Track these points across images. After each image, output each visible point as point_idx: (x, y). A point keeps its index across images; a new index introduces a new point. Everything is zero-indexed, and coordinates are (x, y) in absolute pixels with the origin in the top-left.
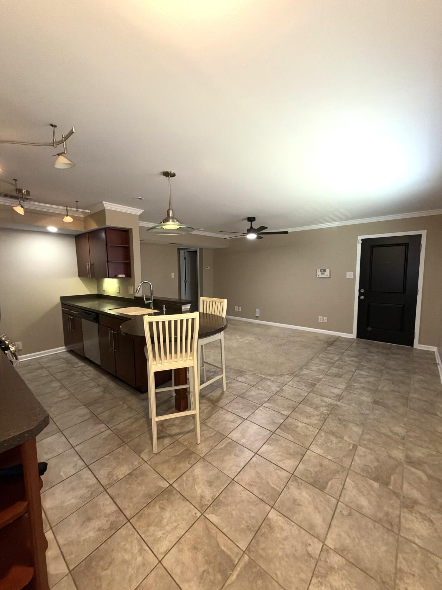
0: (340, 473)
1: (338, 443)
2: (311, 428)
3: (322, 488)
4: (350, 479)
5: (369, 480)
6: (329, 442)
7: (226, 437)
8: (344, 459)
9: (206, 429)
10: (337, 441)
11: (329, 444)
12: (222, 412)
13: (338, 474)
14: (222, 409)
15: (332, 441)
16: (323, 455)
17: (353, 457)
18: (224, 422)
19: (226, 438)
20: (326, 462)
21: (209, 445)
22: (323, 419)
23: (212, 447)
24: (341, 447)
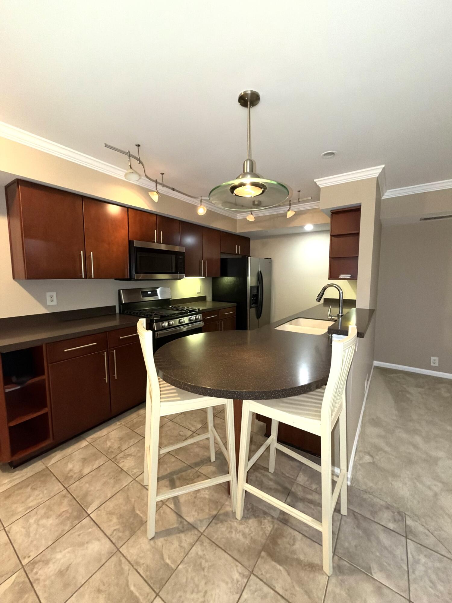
7: (157, 595)
9: (185, 545)
12: (236, 576)
14: (247, 573)
18: (203, 582)
19: (154, 595)
21: (141, 558)
23: (138, 563)
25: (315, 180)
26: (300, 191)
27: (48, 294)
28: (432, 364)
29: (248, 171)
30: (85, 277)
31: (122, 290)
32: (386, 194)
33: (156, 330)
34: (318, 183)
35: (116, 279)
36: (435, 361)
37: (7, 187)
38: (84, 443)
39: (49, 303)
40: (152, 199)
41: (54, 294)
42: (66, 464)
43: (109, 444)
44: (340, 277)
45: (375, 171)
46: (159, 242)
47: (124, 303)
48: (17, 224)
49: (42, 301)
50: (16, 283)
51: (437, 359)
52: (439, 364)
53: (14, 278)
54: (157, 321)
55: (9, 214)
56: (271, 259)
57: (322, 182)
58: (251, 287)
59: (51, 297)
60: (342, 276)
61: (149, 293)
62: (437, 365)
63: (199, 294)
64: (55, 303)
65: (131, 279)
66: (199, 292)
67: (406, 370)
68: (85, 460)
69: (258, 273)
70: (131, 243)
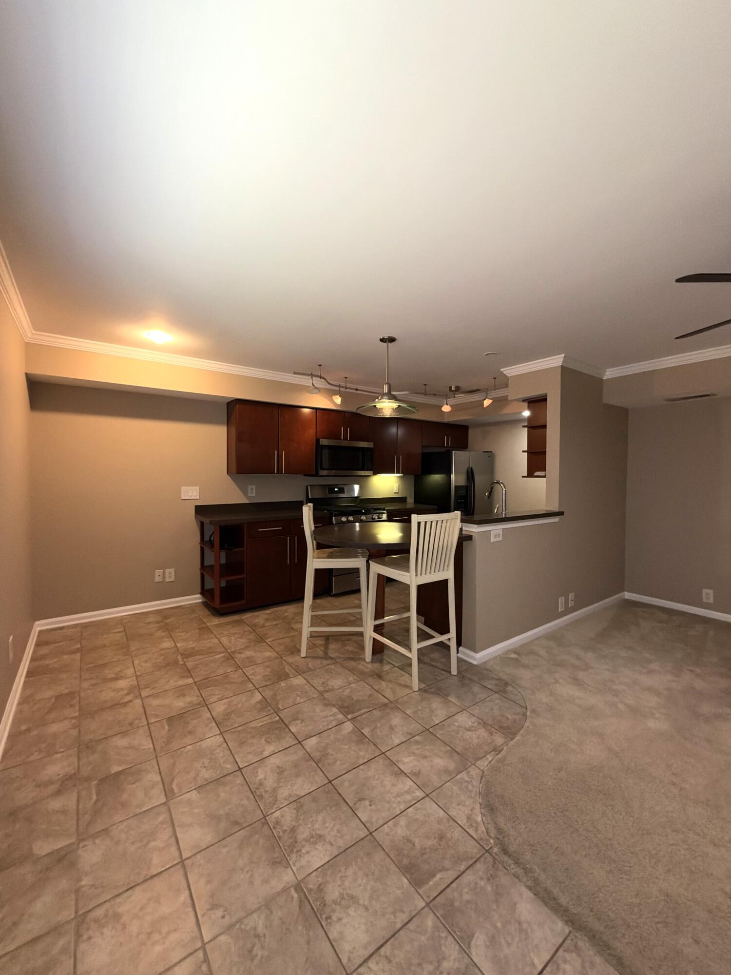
0: (164, 745)
1: (198, 775)
2: (252, 758)
3: (170, 720)
4: (149, 749)
5: (125, 768)
6: (209, 763)
8: (171, 761)
10: (201, 775)
11: (206, 762)
13: (166, 741)
15: (207, 770)
16: (199, 744)
17: (162, 774)
20: (188, 740)
22: (258, 792)
24: (188, 773)
25: (502, 370)
26: (495, 378)
27: (250, 487)
28: (705, 600)
29: (386, 391)
30: (278, 473)
31: (310, 485)
32: (607, 373)
33: (334, 523)
34: (505, 373)
35: (305, 475)
36: (708, 595)
37: (228, 404)
38: (268, 611)
39: (250, 495)
40: (334, 402)
41: (254, 487)
42: (254, 619)
43: (286, 614)
44: (535, 475)
45: (556, 361)
46: (345, 438)
47: (311, 498)
48: (233, 430)
49: (245, 492)
50: (229, 477)
51: (711, 592)
52: (714, 600)
53: (228, 473)
54: (335, 516)
55: (228, 424)
56: (491, 452)
57: (510, 371)
58: (456, 487)
59: (252, 489)
60: (537, 473)
61: (336, 489)
62: (711, 601)
63: (396, 494)
64: (254, 495)
65: (317, 475)
66: (397, 492)
67: (666, 606)
68: (267, 620)
69: (468, 470)
70: (317, 441)
